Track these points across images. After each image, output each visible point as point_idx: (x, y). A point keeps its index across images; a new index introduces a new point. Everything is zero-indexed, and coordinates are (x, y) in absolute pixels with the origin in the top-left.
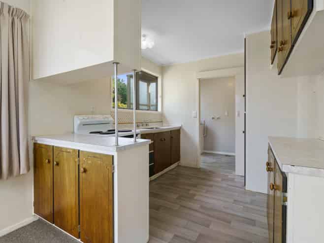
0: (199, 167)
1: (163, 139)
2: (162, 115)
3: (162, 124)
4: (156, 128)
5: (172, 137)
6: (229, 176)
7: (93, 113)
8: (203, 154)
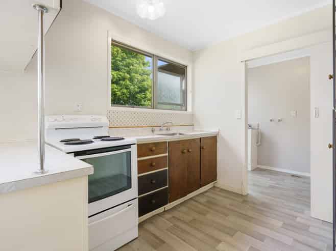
0: (244, 194)
1: (185, 151)
2: (193, 115)
3: (193, 129)
4: (180, 134)
5: (201, 148)
6: (298, 219)
7: (77, 112)
8: (256, 170)
